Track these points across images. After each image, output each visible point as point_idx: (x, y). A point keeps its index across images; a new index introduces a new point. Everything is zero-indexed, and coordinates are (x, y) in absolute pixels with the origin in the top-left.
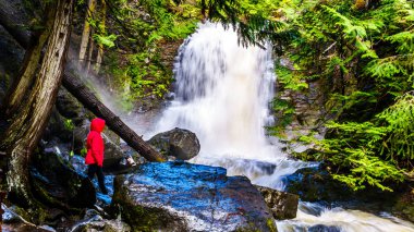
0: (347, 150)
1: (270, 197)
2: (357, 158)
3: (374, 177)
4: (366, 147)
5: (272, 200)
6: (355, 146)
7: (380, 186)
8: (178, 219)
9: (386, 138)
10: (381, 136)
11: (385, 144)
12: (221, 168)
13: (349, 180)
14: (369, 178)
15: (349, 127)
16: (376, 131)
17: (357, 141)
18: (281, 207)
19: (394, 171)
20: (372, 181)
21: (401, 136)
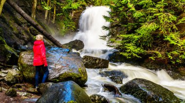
0: (125, 44)
1: (98, 61)
2: (129, 46)
4: (133, 43)
7: (137, 56)
10: (138, 39)
16: (136, 37)
18: (102, 64)
19: (142, 51)
20: (134, 55)
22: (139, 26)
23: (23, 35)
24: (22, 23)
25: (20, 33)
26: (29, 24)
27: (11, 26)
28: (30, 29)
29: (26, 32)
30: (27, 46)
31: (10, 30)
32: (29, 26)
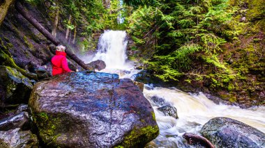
2: (165, 69)
4: (168, 64)
6: (164, 64)
7: (174, 79)
8: (81, 122)
9: (175, 61)
11: (175, 63)
12: (116, 75)
13: (162, 77)
15: (162, 57)
16: (172, 58)
17: (164, 63)
20: (171, 77)
21: (182, 60)
23: (41, 53)
24: (41, 40)
25: (37, 51)
26: (49, 41)
27: (26, 42)
28: (50, 48)
29: (46, 50)
30: (46, 67)
31: (24, 47)
32: (48, 44)
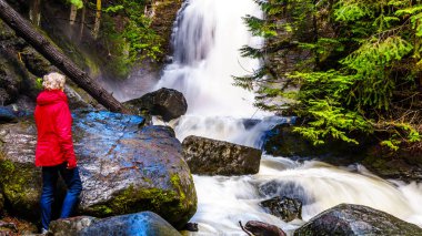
0: (311, 101)
1: (228, 152)
3: (338, 129)
4: (332, 97)
5: (231, 155)
6: (322, 96)
7: (345, 138)
9: (353, 87)
10: (348, 85)
11: (352, 93)
13: (309, 132)
14: (334, 130)
16: (343, 80)
17: (320, 90)
18: (240, 162)
19: (361, 122)
20: (336, 133)
22: (351, 47)
23: (3, 73)
26: (21, 40)
28: (24, 57)
30: (15, 108)
32: (20, 47)
